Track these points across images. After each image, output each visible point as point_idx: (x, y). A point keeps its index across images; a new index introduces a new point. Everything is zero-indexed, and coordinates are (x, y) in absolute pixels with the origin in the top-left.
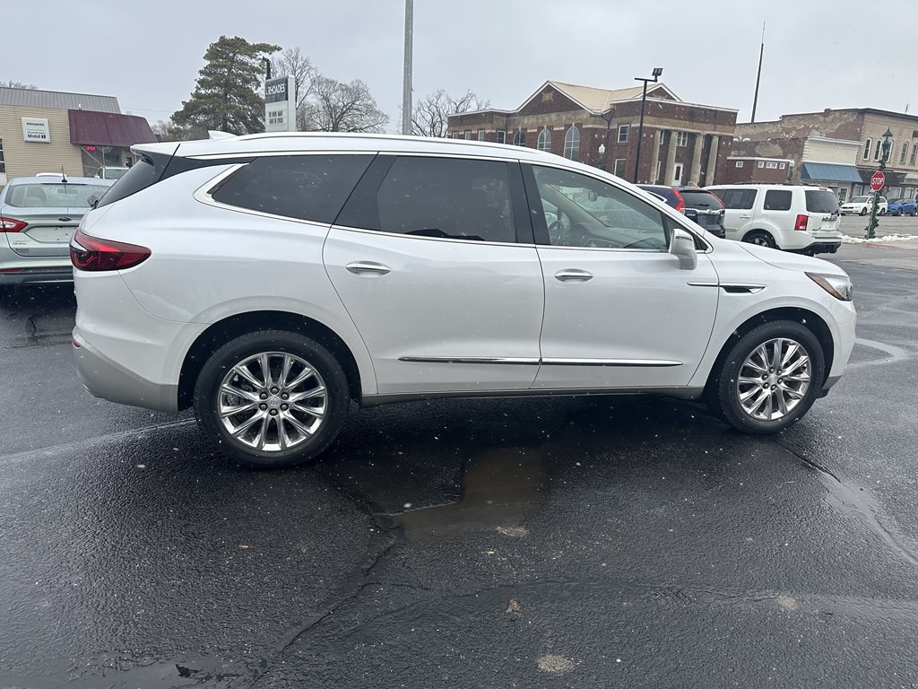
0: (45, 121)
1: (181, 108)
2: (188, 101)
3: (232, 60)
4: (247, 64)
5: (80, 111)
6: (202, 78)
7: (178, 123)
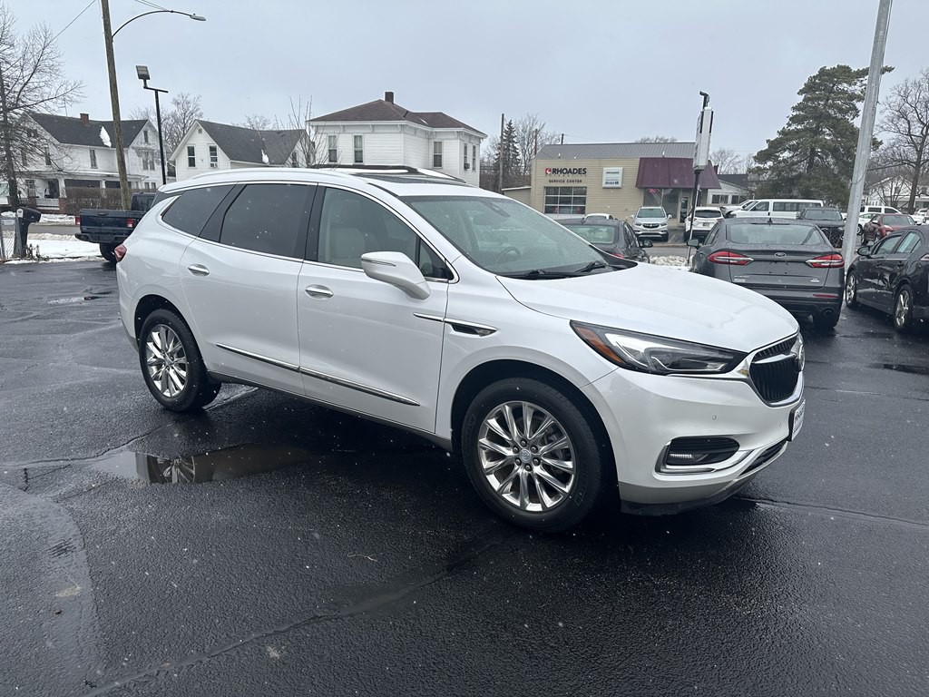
0: (620, 169)
1: (766, 147)
2: (772, 139)
3: (831, 91)
4: (846, 92)
5: (663, 158)
6: (794, 114)
7: (760, 162)
